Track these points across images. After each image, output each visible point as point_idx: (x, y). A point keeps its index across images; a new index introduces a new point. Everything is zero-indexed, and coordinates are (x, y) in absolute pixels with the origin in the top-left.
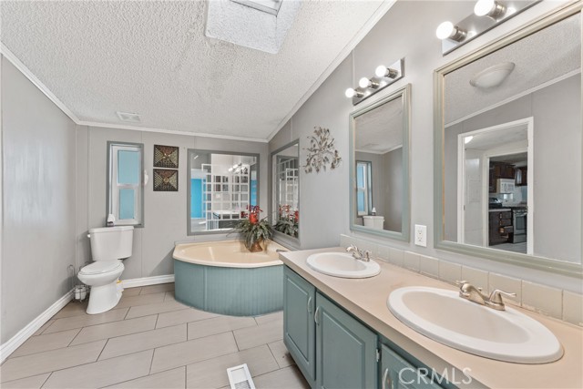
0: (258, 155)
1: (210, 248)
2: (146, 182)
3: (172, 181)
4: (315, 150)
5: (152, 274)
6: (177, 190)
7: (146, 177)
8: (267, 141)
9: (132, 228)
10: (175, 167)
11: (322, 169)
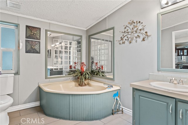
0: (81, 36)
1: (61, 85)
2: (21, 47)
3: (36, 47)
4: (128, 33)
5: (25, 103)
6: (39, 53)
7: (21, 44)
8: (86, 29)
9: (13, 75)
10: (38, 39)
11: (134, 41)
